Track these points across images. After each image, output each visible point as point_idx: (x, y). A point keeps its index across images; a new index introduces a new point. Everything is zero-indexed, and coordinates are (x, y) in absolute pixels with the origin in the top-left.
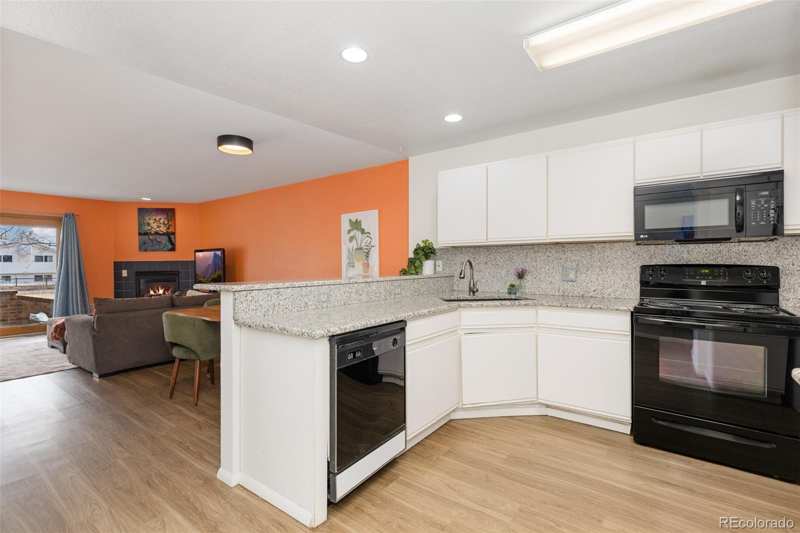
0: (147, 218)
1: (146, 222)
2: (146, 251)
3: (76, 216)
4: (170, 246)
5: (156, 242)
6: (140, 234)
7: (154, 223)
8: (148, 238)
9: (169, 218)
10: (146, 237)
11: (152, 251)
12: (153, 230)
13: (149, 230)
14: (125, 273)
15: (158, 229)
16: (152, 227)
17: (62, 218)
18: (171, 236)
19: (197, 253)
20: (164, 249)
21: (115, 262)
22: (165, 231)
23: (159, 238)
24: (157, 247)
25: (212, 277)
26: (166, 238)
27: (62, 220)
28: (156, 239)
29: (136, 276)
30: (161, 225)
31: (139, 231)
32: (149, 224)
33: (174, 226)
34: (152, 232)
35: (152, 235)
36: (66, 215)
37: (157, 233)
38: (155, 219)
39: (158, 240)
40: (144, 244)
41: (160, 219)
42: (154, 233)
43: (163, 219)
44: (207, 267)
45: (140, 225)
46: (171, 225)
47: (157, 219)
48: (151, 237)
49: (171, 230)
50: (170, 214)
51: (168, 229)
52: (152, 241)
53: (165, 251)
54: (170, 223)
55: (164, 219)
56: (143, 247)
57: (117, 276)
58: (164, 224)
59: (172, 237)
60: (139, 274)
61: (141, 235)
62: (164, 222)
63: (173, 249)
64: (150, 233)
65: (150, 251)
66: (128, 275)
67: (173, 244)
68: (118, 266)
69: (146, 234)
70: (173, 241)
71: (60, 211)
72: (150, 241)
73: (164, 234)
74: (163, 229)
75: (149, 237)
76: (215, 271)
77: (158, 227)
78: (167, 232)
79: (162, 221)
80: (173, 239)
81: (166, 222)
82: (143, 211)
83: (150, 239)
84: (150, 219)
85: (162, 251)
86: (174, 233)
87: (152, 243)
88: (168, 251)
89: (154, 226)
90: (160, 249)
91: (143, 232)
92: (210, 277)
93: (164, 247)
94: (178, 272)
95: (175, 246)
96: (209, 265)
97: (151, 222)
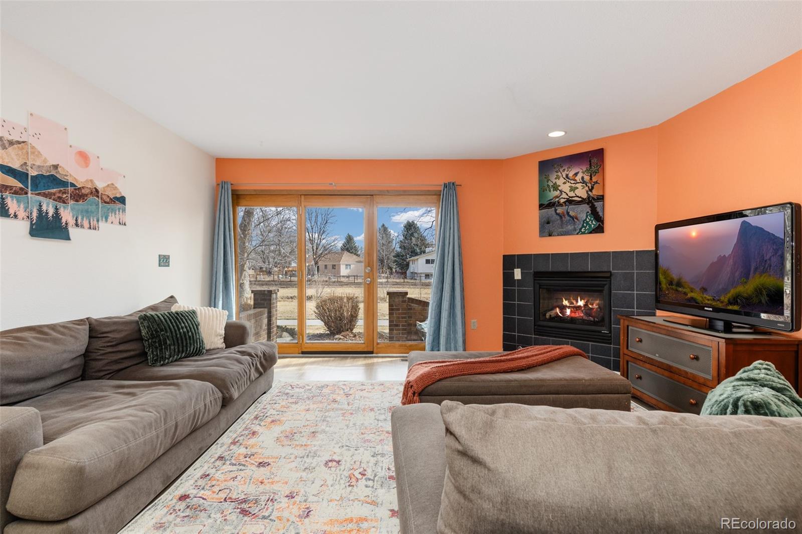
0: (553, 177)
1: (551, 184)
2: (550, 235)
3: (457, 185)
4: (594, 224)
5: (568, 218)
6: (541, 206)
7: (564, 183)
8: (553, 213)
9: (593, 169)
10: (551, 211)
11: (562, 235)
12: (564, 196)
13: (557, 197)
14: (518, 274)
15: (572, 194)
16: (561, 191)
17: (441, 191)
18: (596, 203)
19: (660, 231)
20: (583, 230)
21: (504, 256)
22: (585, 196)
23: (573, 211)
24: (570, 227)
25: (733, 292)
26: (586, 208)
27: (440, 195)
28: (568, 213)
29: (535, 280)
30: (577, 185)
31: (540, 201)
32: (556, 187)
33: (602, 184)
34: (562, 201)
35: (561, 205)
36: (445, 186)
37: (570, 202)
38: (567, 176)
39: (571, 213)
40: (548, 223)
41: (576, 174)
42: (565, 202)
43: (580, 172)
44: (713, 264)
45: (542, 190)
46: (596, 182)
47: (571, 175)
48: (560, 210)
49: (596, 192)
50: (594, 160)
51: (591, 190)
52: (561, 216)
53: (583, 233)
54: (594, 179)
55: (583, 173)
56: (547, 228)
57: (508, 278)
58: (584, 182)
59: (598, 205)
60: (538, 275)
61: (543, 209)
62: (583, 178)
63: (600, 229)
64: (559, 202)
65: (558, 235)
66: (522, 277)
67: (599, 219)
68: (510, 262)
69: (551, 205)
70: (601, 214)
71: (437, 181)
72: (558, 217)
73: (582, 201)
74: (582, 192)
75: (556, 210)
76: (747, 276)
77: (573, 189)
78: (589, 197)
79: (578, 178)
80: (599, 209)
81: (587, 178)
82: (547, 166)
83: (557, 214)
84: (558, 177)
85: (577, 234)
86: (601, 198)
87: (562, 221)
88: (591, 233)
89: (566, 188)
90: (575, 230)
91: (546, 203)
92: (725, 291)
93: (583, 226)
94: (608, 275)
95: (603, 223)
96: (722, 260)
97: (560, 182)
